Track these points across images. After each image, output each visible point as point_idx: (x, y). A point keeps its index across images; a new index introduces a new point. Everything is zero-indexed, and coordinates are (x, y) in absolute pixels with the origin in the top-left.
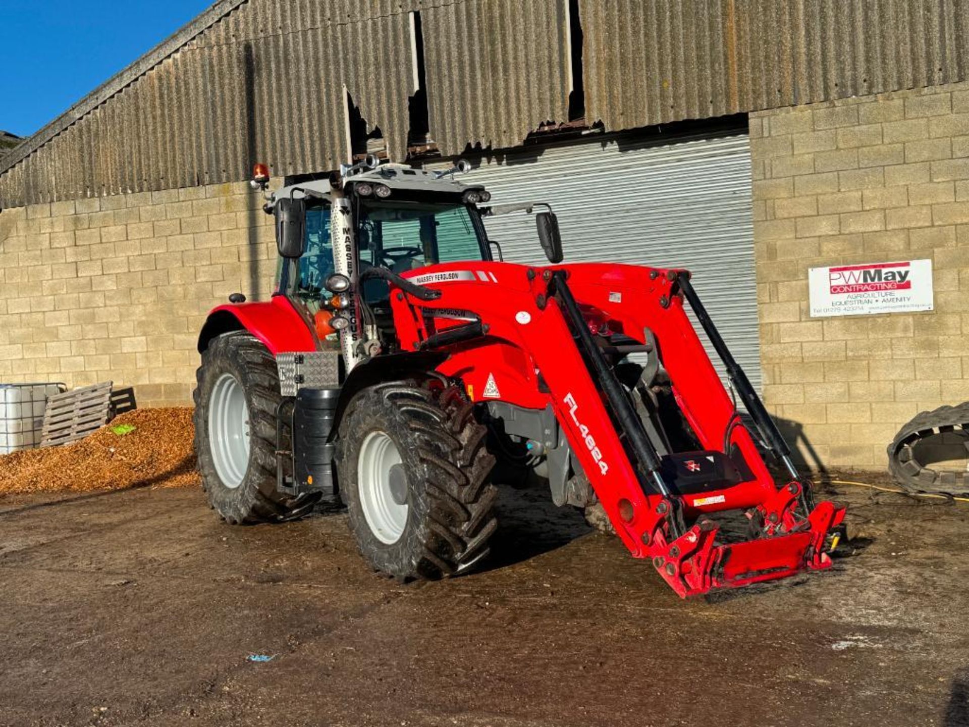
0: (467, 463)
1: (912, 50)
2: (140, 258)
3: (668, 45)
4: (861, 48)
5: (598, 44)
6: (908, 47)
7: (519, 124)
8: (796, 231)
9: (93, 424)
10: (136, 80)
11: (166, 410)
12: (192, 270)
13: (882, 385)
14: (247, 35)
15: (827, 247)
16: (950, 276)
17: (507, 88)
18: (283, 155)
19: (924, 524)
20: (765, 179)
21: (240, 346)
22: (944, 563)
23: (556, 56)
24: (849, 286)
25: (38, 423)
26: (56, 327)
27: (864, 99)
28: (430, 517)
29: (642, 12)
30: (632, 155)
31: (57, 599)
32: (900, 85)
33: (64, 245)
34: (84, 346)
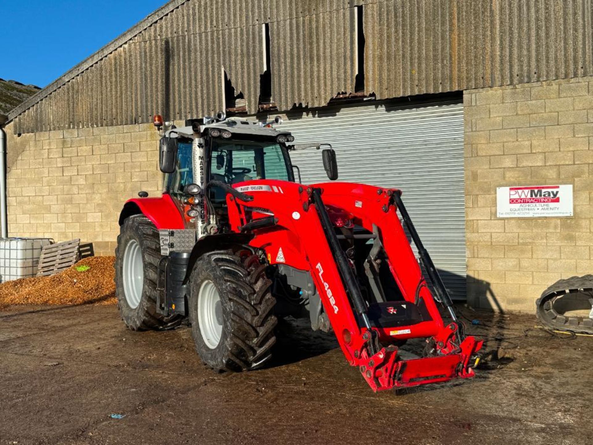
0: (258, 302)
1: (565, 55)
2: (100, 166)
3: (416, 49)
4: (534, 53)
5: (374, 47)
6: (563, 53)
7: (325, 93)
8: (490, 164)
9: (67, 264)
10: (102, 59)
12: (129, 174)
13: (540, 261)
14: (167, 35)
15: (508, 174)
16: (584, 195)
17: (319, 71)
18: (185, 107)
19: (550, 351)
20: (472, 131)
21: (140, 223)
22: (552, 377)
23: (348, 53)
24: (521, 199)
25: (36, 262)
26: (50, 206)
27: (535, 84)
28: (233, 334)
29: (401, 27)
30: (393, 114)
31: (13, 373)
32: (557, 77)
33: (56, 157)
34: (65, 217)
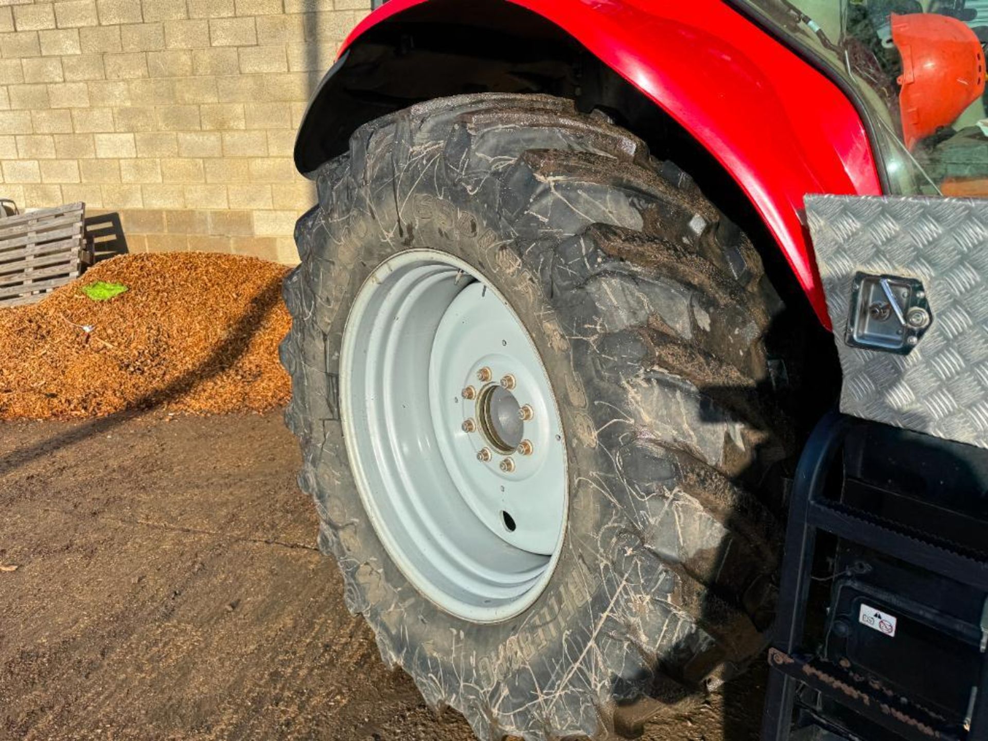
9: (57, 270)
11: (175, 257)
12: (203, 25)
34: (38, 145)
